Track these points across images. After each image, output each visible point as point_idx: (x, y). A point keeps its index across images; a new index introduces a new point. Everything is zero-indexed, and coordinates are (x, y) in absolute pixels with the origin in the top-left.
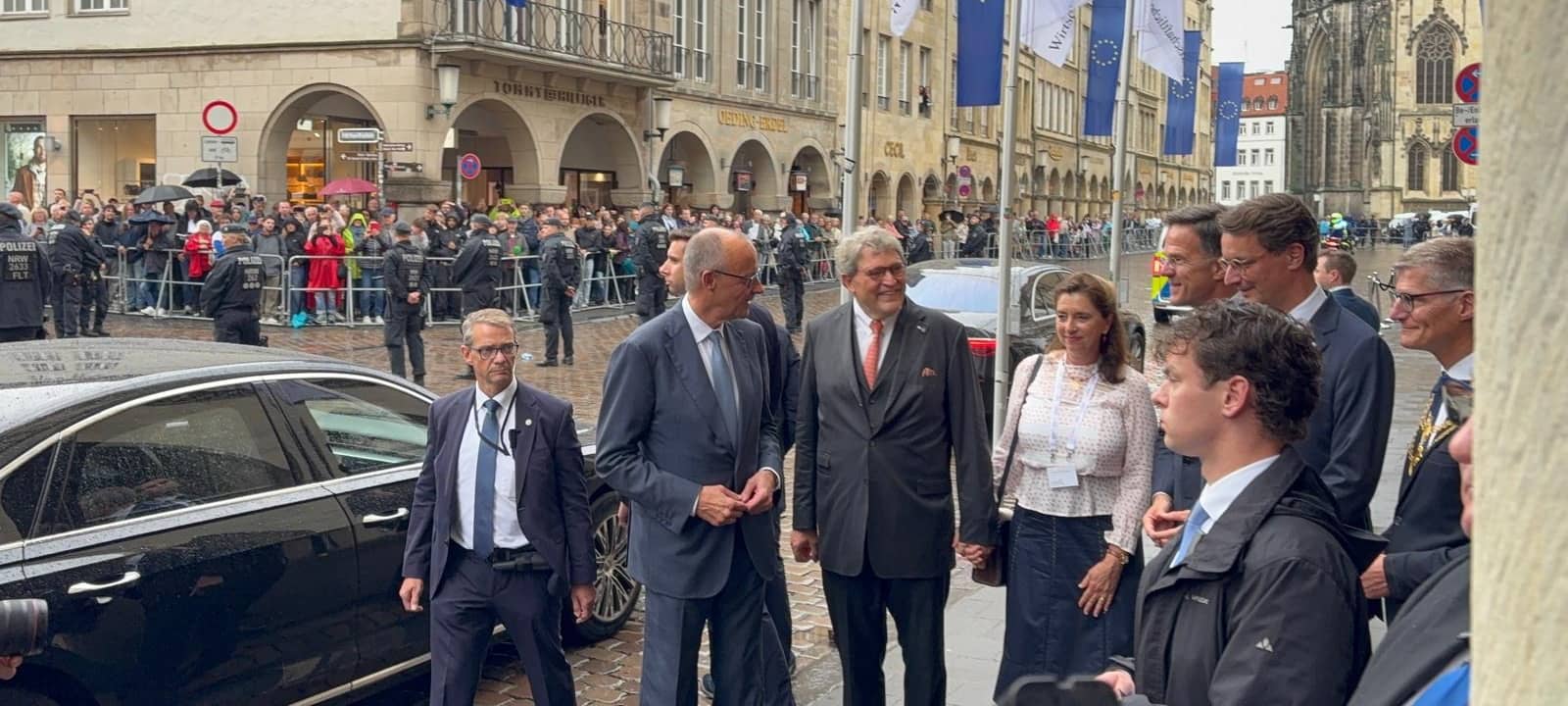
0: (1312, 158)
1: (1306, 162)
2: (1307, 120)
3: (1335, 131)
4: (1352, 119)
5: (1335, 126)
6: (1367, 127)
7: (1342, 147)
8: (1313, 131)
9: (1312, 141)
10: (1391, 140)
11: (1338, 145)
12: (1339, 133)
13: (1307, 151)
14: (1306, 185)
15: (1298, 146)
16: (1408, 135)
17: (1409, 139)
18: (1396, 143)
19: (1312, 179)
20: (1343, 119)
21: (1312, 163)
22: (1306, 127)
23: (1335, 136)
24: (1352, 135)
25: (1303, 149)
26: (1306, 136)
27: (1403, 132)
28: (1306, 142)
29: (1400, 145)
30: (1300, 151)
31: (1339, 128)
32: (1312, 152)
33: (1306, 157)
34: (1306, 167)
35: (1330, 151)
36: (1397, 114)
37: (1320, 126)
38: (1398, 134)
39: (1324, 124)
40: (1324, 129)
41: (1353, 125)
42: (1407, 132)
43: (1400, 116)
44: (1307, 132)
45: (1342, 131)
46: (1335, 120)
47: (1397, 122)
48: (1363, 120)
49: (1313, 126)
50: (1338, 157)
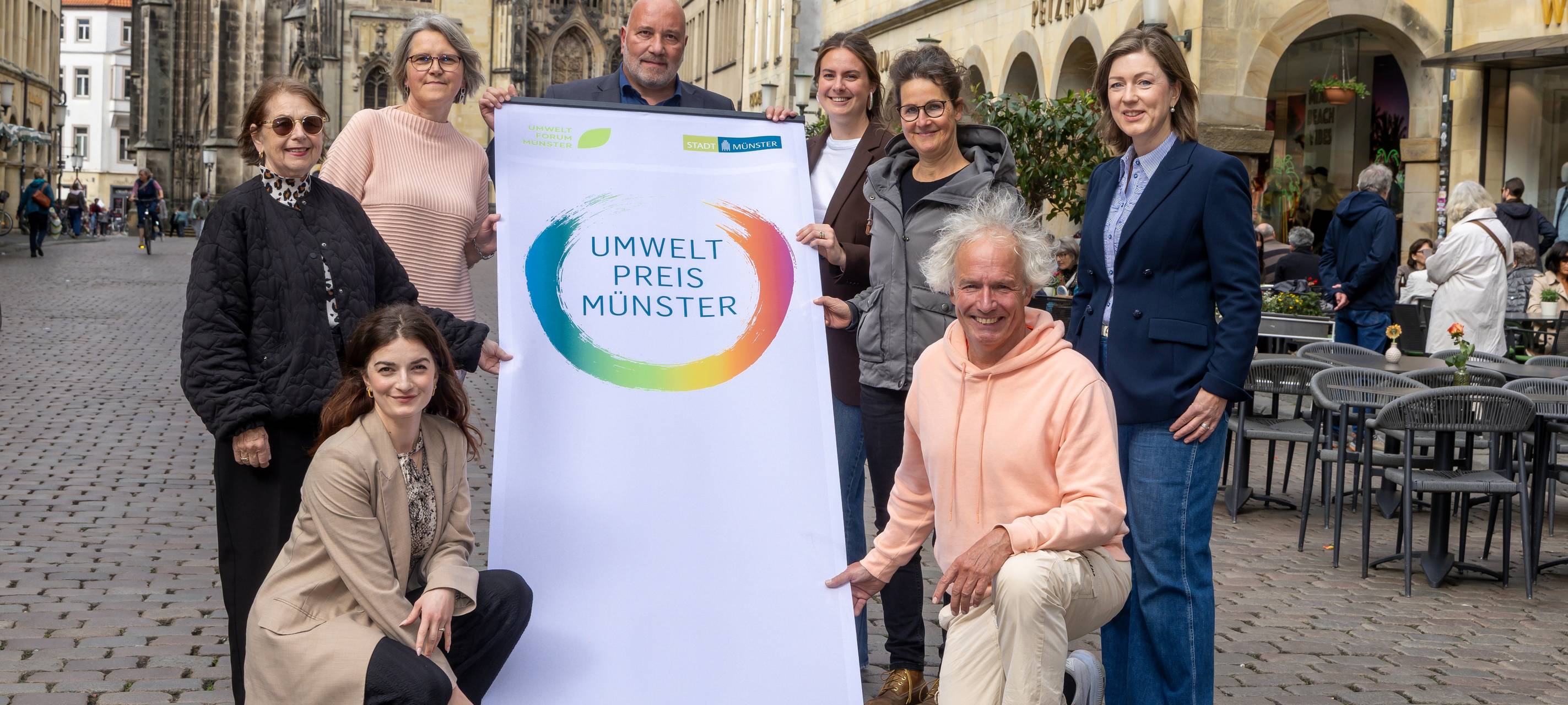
0: (187, 84)
1: (176, 93)
2: (177, 16)
3: (235, 37)
4: (266, 18)
5: (237, 28)
6: (291, 34)
7: (247, 67)
8: (187, 37)
9: (187, 55)
10: (339, 60)
11: (241, 63)
12: (242, 40)
13: (176, 73)
14: (175, 134)
15: (162, 63)
16: (364, 53)
17: (366, 59)
18: (345, 64)
19: (186, 123)
20: (249, 17)
21: (187, 93)
22: (177, 28)
23: (235, 46)
24: (266, 47)
25: (171, 67)
26: (176, 46)
27: (357, 44)
28: (176, 55)
29: (351, 69)
30: (165, 72)
31: (242, 33)
32: (187, 74)
33: (176, 84)
34: (176, 103)
35: (227, 74)
36: (347, 13)
37: (210, 28)
38: (349, 49)
39: (216, 23)
40: (216, 32)
41: (266, 27)
42: (362, 45)
43: (352, 17)
44: (177, 36)
45: (248, 39)
46: (235, 18)
47: (346, 28)
48: (284, 21)
49: (188, 26)
50: (240, 85)
